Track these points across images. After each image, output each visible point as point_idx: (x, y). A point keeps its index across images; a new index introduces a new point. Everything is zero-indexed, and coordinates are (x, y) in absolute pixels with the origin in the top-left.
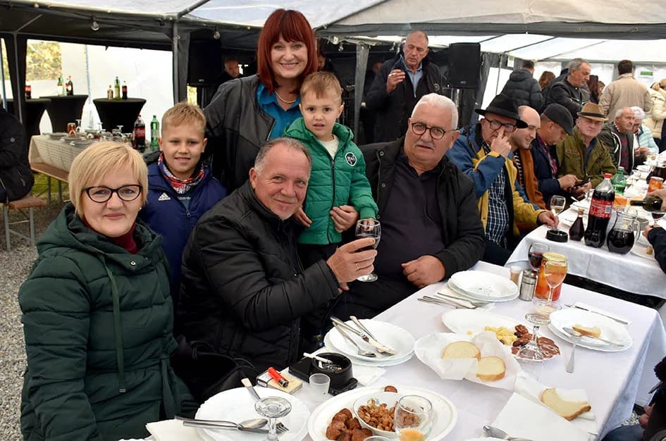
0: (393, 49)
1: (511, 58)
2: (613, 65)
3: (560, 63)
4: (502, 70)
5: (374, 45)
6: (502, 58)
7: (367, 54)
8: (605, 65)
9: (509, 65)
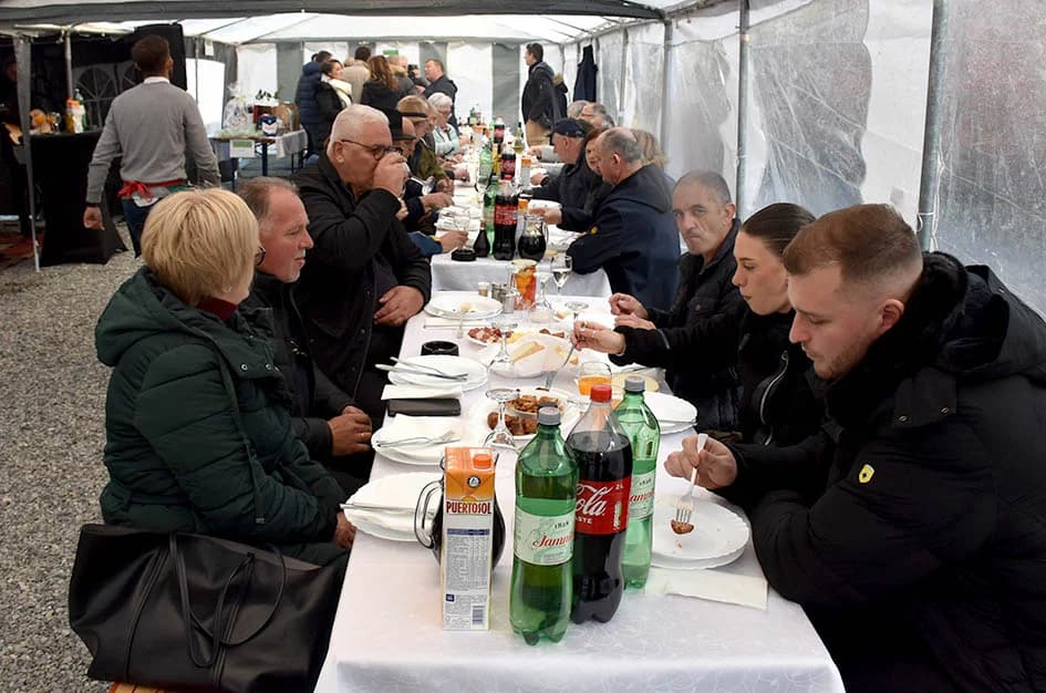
0: (61, 40)
1: (209, 41)
2: (345, 44)
3: (274, 45)
4: (200, 61)
5: (37, 36)
6: (197, 43)
7: (29, 52)
8: (336, 43)
9: (207, 54)
